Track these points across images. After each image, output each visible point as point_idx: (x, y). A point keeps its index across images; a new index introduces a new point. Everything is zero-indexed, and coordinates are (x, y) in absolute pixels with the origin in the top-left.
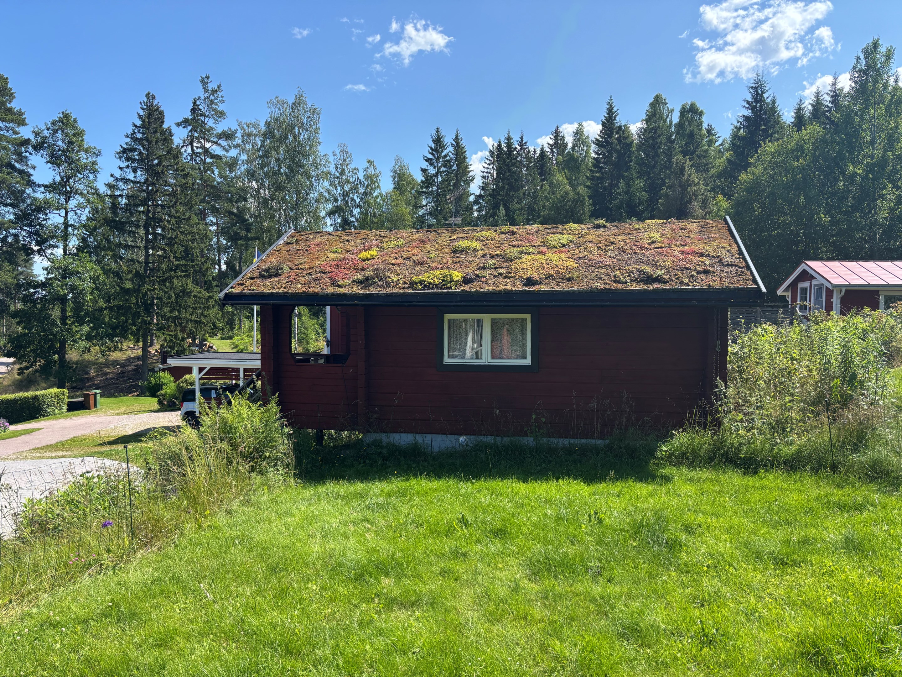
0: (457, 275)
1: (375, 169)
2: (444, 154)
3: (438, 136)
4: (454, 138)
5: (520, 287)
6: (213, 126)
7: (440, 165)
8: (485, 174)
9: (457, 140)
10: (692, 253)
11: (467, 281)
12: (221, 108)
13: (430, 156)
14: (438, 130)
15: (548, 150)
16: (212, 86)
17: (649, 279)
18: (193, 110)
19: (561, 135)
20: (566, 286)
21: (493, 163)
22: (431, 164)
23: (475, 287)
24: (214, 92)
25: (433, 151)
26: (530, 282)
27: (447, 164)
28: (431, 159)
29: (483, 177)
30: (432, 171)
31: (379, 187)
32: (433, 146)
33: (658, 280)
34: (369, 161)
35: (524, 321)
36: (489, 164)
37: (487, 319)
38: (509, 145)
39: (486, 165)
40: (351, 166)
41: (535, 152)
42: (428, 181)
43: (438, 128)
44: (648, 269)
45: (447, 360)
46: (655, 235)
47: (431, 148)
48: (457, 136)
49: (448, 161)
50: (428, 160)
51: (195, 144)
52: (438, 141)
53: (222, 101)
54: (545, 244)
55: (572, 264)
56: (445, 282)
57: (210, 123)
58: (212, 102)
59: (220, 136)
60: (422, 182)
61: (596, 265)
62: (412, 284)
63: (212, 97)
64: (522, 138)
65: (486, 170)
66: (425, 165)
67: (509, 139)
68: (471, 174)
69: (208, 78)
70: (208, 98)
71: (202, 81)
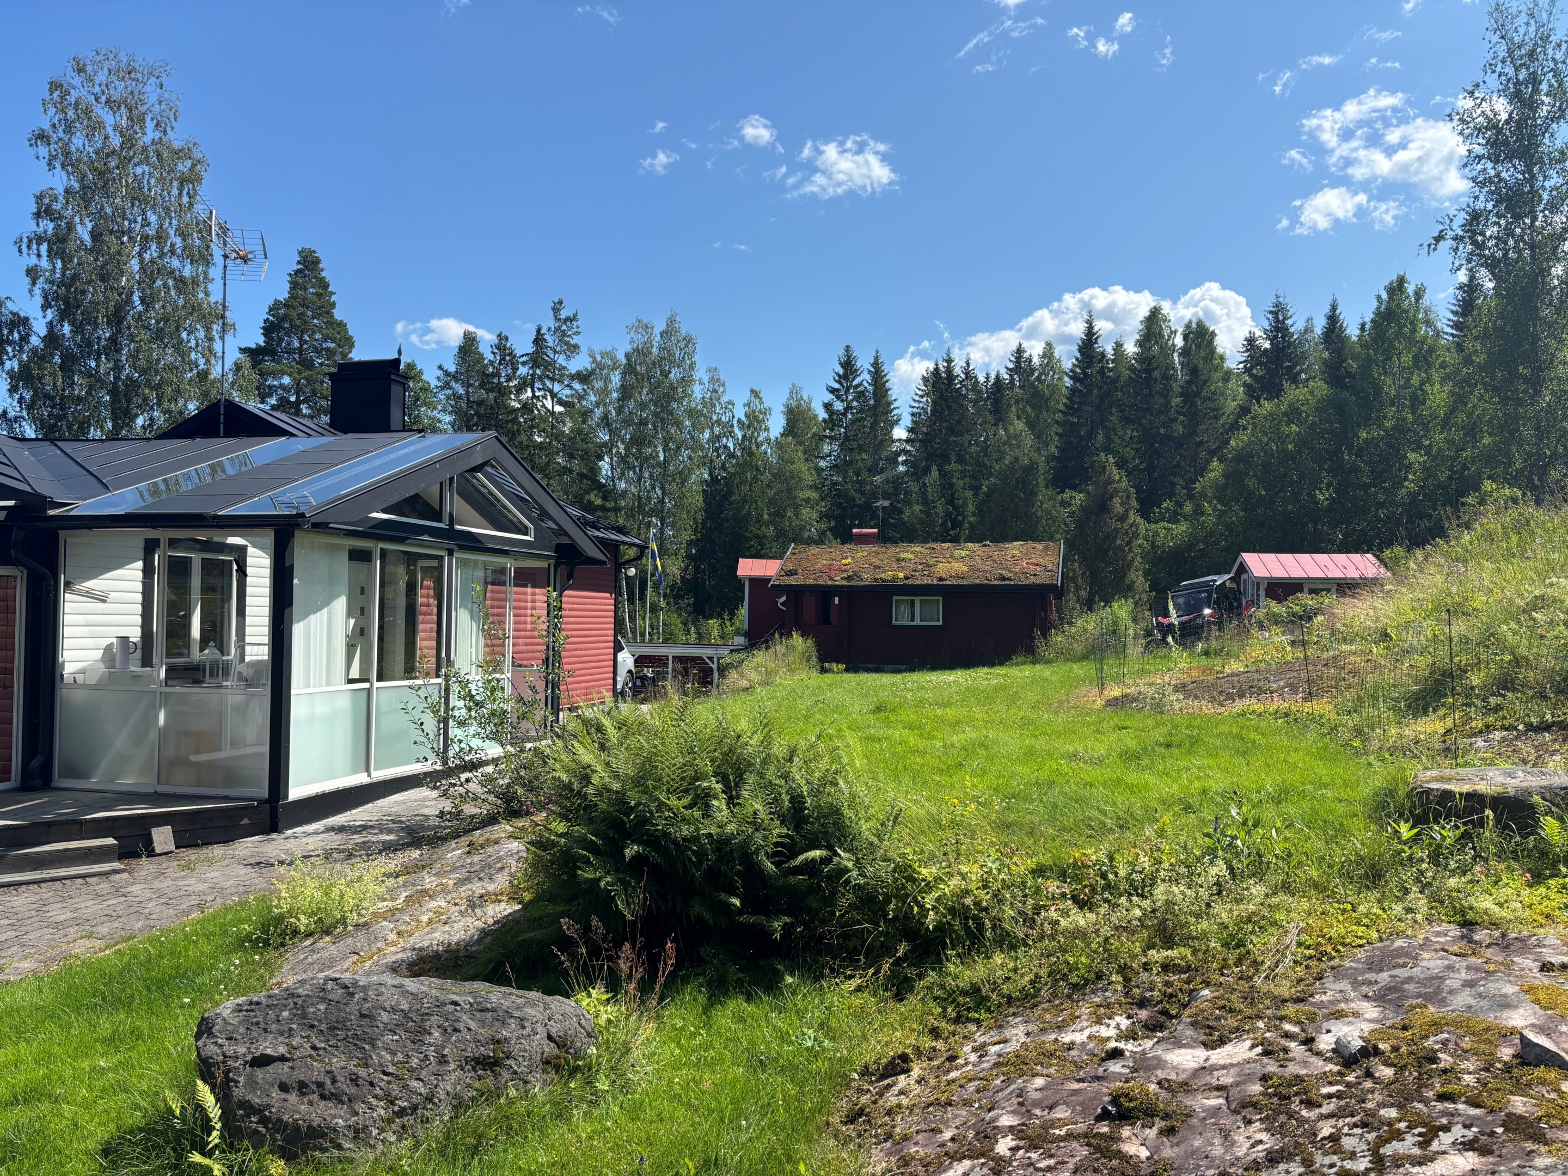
0: (901, 575)
1: (761, 402)
2: (855, 382)
3: (849, 357)
4: (872, 361)
5: (935, 582)
6: (564, 364)
7: (850, 398)
8: (915, 410)
9: (876, 364)
10: (1033, 564)
11: (906, 578)
12: (575, 340)
13: (837, 386)
14: (848, 349)
15: (1006, 377)
16: (563, 314)
17: (1004, 579)
18: (536, 342)
19: (1026, 355)
20: (960, 582)
21: (927, 395)
22: (838, 397)
23: (910, 582)
24: (568, 319)
25: (841, 378)
26: (941, 579)
27: (860, 395)
28: (838, 390)
29: (913, 415)
30: (839, 406)
31: (767, 429)
32: (841, 371)
33: (1008, 579)
34: (752, 391)
35: (938, 601)
36: (922, 396)
37: (917, 600)
38: (949, 370)
39: (917, 398)
40: (725, 399)
41: (987, 378)
42: (833, 419)
43: (848, 347)
44: (1004, 573)
45: (894, 622)
46: (1016, 552)
47: (838, 375)
48: (877, 358)
49: (862, 392)
50: (833, 391)
51: (536, 385)
52: (849, 367)
53: (578, 333)
54: (952, 557)
55: (965, 569)
56: (895, 578)
57: (561, 360)
58: (564, 334)
59: (572, 377)
60: (824, 421)
61: (978, 570)
62: (876, 580)
63: (564, 327)
64: (968, 364)
65: (916, 405)
66: (829, 397)
67: (949, 361)
68: (895, 412)
69: (560, 303)
70: (560, 327)
71: (554, 309)
